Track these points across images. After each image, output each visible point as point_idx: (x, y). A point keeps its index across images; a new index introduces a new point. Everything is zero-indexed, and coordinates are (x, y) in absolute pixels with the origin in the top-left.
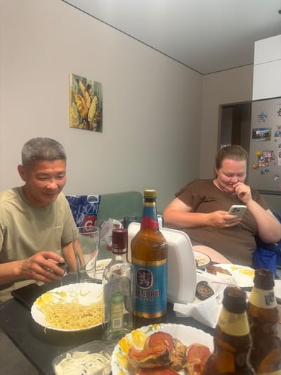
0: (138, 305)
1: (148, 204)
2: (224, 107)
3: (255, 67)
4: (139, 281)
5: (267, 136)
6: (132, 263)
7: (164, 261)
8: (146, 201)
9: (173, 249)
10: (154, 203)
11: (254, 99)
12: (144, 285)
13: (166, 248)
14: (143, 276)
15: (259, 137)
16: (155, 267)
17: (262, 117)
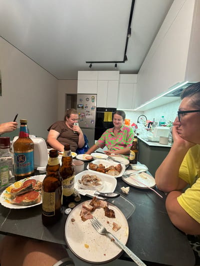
0: (18, 171)
1: (22, 126)
2: (68, 95)
3: (78, 81)
4: (18, 161)
5: (82, 107)
6: (14, 153)
7: (32, 150)
8: (21, 124)
9: (37, 145)
10: (26, 126)
11: (78, 93)
12: (21, 162)
13: (33, 145)
14: (21, 158)
15: (79, 107)
16: (27, 153)
17: (81, 100)
